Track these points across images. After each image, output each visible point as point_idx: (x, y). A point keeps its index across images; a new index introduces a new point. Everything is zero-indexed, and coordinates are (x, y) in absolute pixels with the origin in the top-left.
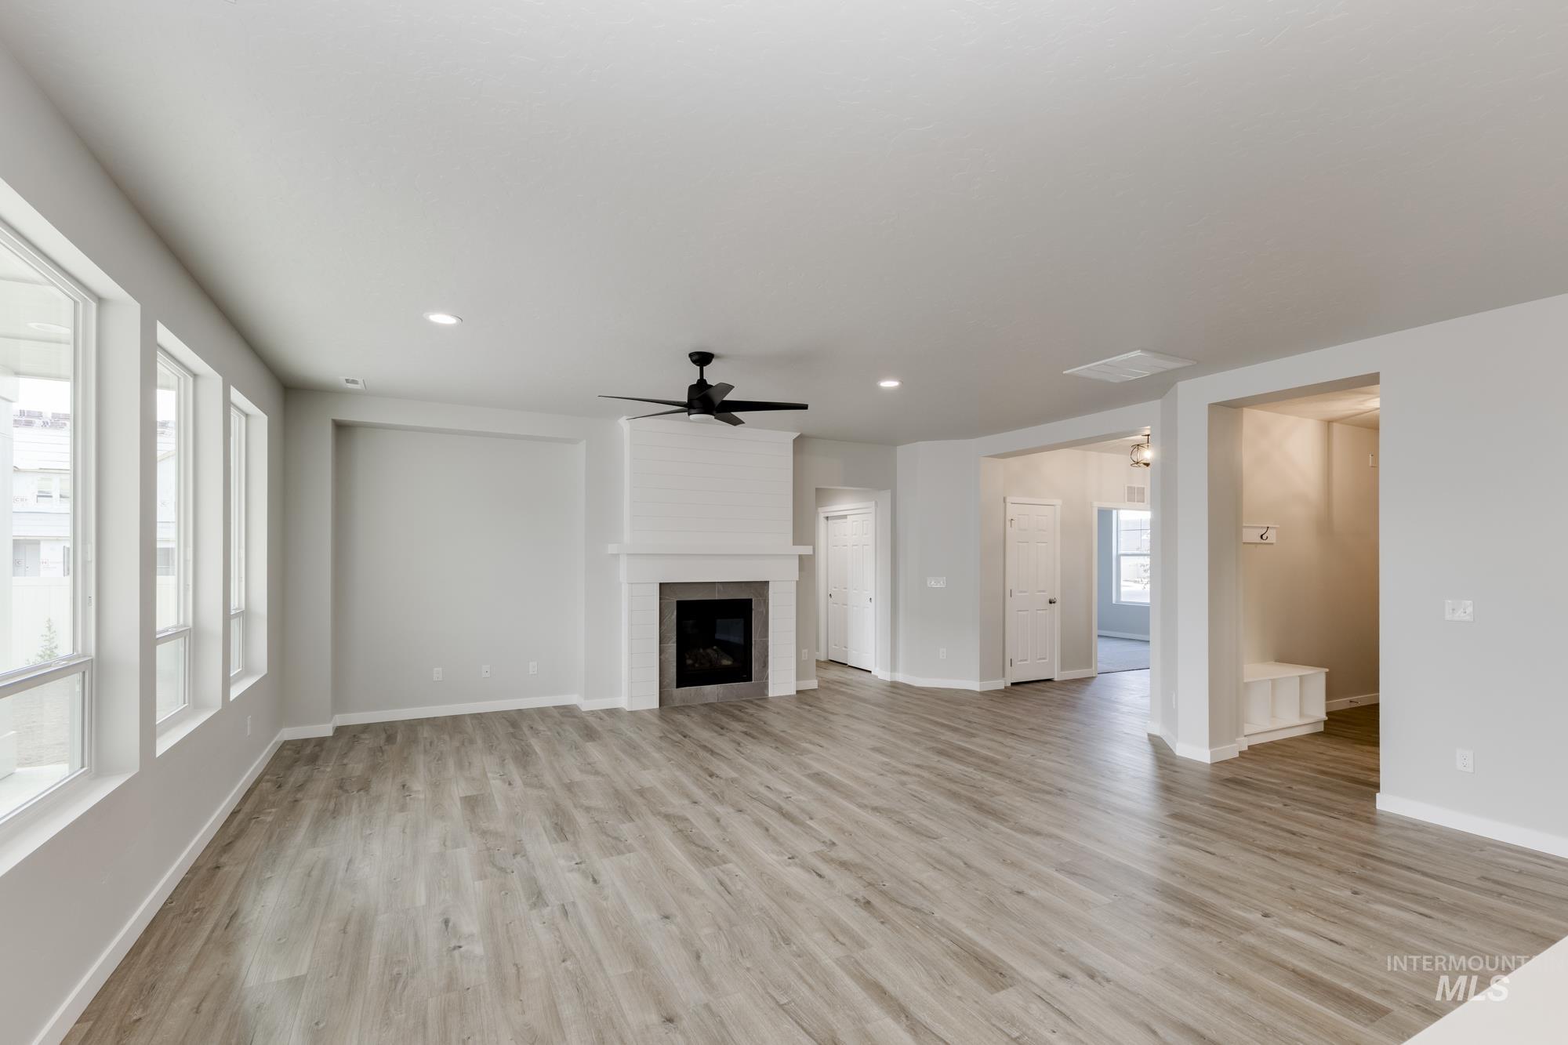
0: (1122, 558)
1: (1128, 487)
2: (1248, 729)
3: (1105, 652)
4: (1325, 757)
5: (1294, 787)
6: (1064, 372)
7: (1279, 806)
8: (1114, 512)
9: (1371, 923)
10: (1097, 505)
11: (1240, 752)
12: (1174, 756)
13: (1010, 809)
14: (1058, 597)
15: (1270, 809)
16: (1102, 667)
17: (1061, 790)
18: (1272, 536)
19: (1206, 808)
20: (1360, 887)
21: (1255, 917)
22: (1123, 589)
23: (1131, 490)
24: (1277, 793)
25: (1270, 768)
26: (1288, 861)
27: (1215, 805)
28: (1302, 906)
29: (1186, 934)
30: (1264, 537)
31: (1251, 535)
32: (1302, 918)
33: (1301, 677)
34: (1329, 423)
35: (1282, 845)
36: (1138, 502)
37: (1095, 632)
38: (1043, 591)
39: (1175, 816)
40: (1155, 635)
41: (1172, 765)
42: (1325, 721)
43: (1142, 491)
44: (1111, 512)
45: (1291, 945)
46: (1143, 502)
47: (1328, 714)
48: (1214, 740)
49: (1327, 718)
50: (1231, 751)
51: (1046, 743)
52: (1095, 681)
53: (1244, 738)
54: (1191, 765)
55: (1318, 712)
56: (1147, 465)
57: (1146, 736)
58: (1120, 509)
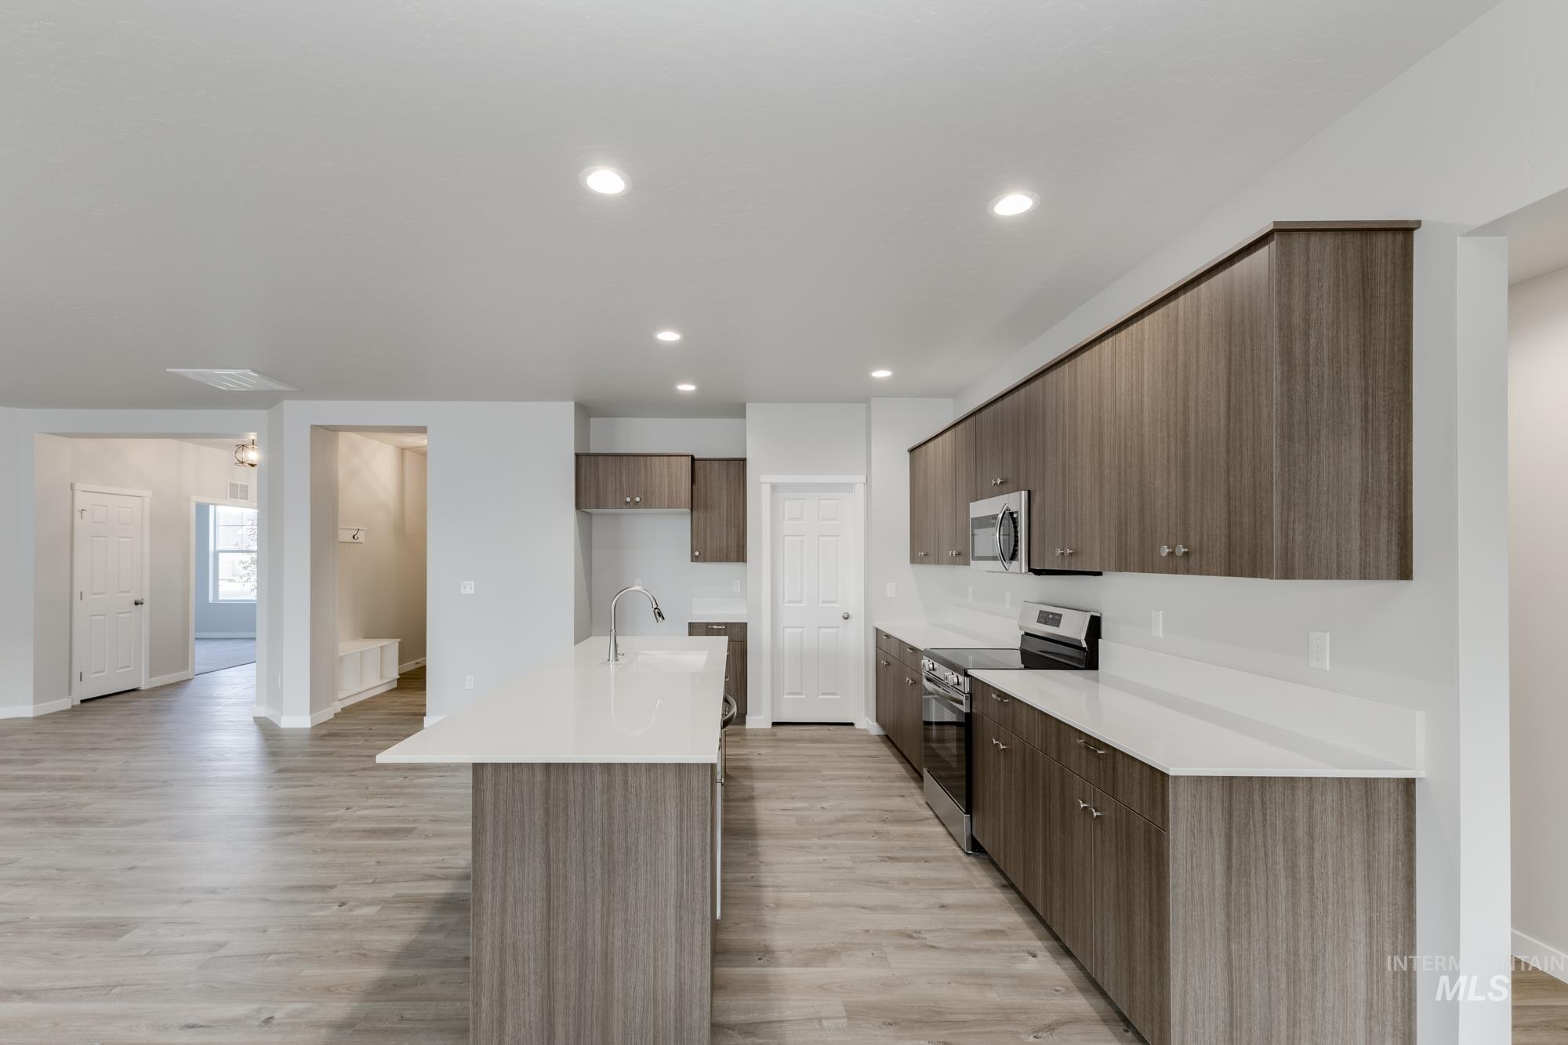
0: (220, 554)
1: (230, 484)
2: (341, 695)
3: (202, 653)
4: (396, 704)
5: (374, 728)
6: (168, 370)
7: (362, 742)
8: (211, 508)
9: (411, 790)
10: (194, 499)
11: (335, 714)
12: (280, 729)
13: (106, 813)
14: (146, 597)
15: (355, 746)
16: (198, 668)
17: (165, 782)
18: (361, 536)
19: (306, 758)
20: (408, 774)
21: (342, 812)
22: (221, 589)
23: (233, 486)
24: (361, 734)
25: (357, 720)
26: (367, 773)
27: (314, 754)
28: (373, 795)
29: (291, 839)
30: (356, 537)
31: (345, 536)
32: (371, 802)
33: (382, 647)
34: (402, 450)
35: (362, 765)
36: (241, 499)
37: (192, 634)
38: (128, 592)
39: (281, 771)
40: (261, 632)
41: (278, 735)
42: (398, 679)
43: (245, 489)
44: (208, 507)
45: (364, 818)
46: (247, 499)
47: (399, 675)
48: (314, 707)
49: (399, 677)
50: (327, 714)
51: (141, 748)
52: (193, 683)
53: (337, 702)
54: (294, 733)
55: (393, 673)
56: (253, 465)
57: (252, 719)
58: (218, 505)
